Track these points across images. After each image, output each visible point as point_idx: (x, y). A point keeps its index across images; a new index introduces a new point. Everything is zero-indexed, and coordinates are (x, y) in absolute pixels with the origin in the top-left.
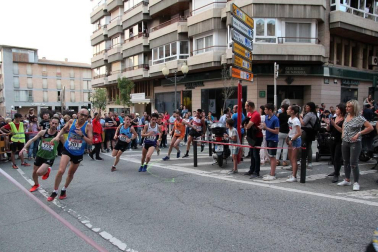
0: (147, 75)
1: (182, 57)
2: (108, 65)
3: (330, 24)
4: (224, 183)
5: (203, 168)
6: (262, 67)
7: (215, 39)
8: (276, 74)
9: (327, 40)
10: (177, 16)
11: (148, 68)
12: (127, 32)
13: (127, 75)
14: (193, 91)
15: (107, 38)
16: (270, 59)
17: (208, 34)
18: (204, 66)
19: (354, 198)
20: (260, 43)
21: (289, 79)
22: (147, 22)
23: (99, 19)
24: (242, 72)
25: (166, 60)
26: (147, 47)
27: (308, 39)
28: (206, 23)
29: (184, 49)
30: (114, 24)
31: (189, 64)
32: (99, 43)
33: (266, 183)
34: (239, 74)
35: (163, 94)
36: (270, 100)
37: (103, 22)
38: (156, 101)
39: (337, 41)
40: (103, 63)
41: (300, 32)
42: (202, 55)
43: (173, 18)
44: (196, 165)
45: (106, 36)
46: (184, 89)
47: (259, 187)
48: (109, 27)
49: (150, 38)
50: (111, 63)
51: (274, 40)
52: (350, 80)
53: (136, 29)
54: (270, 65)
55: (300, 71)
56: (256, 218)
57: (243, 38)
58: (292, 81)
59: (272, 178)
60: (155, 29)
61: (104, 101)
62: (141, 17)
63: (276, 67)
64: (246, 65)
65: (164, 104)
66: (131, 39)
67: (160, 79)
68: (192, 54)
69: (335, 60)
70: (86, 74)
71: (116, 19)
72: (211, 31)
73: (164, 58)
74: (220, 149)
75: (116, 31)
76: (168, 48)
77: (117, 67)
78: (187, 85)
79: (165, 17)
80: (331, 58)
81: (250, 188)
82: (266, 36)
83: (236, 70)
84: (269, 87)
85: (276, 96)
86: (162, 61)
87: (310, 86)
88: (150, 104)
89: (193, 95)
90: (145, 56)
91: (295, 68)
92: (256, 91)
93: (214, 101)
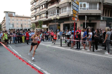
0: (47, 19)
1: (57, 14)
2: (36, 17)
3: (103, 3)
4: (70, 51)
5: (63, 47)
6: (81, 17)
7: (67, 9)
8: (86, 19)
9: (102, 9)
10: (56, 2)
11: (47, 17)
12: (41, 7)
13: (41, 19)
14: (61, 24)
15: (35, 9)
16: (84, 14)
17: (65, 7)
18: (64, 17)
19: (109, 56)
20: (81, 10)
21: (90, 21)
22: (47, 4)
23: (33, 3)
25: (53, 15)
26: (47, 11)
27: (96, 8)
28: (65, 4)
29: (58, 12)
30: (37, 4)
31: (60, 16)
32: (33, 10)
34: (74, 19)
35: (52, 25)
36: (84, 27)
37: (34, 4)
38: (50, 27)
39: (105, 9)
40: (34, 16)
41: (94, 6)
42: (64, 13)
43: (55, 3)
44: (61, 46)
45: (35, 8)
46: (58, 24)
47: (80, 53)
48: (36, 6)
49: (48, 9)
50: (36, 16)
51: (85, 9)
52: (109, 21)
53: (44, 6)
54: (84, 16)
55: (94, 18)
57: (76, 8)
58: (91, 21)
59: (84, 50)
60: (50, 6)
61: (35, 27)
62: (45, 2)
63: (86, 17)
64: (77, 16)
65: (52, 28)
66: (42, 9)
67: (51, 21)
68: (60, 13)
69: (105, 15)
70: (29, 20)
73: (52, 14)
74: (68, 41)
75: (38, 7)
76: (53, 11)
77: (38, 17)
78: (59, 23)
79: (52, 2)
80: (103, 14)
81: (77, 53)
82: (83, 7)
83: (74, 18)
84: (83, 23)
85: (85, 26)
86: (51, 15)
87: (96, 23)
88: (48, 28)
89: (61, 25)
90: (46, 14)
91: (92, 17)
92: (80, 25)
93: (67, 27)
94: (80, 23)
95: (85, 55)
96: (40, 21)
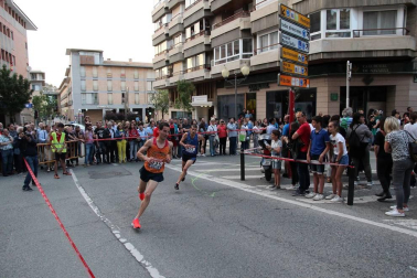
0: (209, 76)
1: (245, 57)
2: (170, 66)
4: (265, 200)
5: (251, 182)
6: (326, 66)
8: (349, 74)
10: (241, 11)
11: (209, 69)
12: (188, 30)
13: (188, 76)
14: (258, 93)
15: (169, 38)
16: (343, 56)
17: (272, 30)
18: (268, 66)
20: (332, 38)
21: (368, 78)
22: (208, 20)
23: (161, 18)
24: (293, 79)
25: (229, 60)
26: (208, 46)
27: (393, 30)
29: (247, 47)
30: (175, 22)
31: (253, 64)
32: (161, 43)
33: (311, 204)
35: (228, 96)
37: (165, 20)
38: (219, 104)
40: (165, 64)
42: (267, 54)
43: (236, 13)
44: (243, 179)
45: (167, 35)
46: (248, 91)
48: (170, 26)
49: (211, 37)
50: (172, 64)
51: (348, 34)
53: (197, 26)
54: (343, 62)
55: (384, 69)
57: (295, 41)
58: (372, 80)
60: (218, 26)
61: (167, 104)
62: (202, 14)
63: (349, 66)
64: (299, 70)
65: (227, 107)
66: (193, 37)
67: (219, 82)
68: (256, 53)
70: (150, 75)
71: (178, 16)
72: (276, 26)
73: (227, 57)
74: (267, 162)
75: (177, 29)
76: (230, 46)
77: (178, 68)
78: (252, 87)
79: (226, 13)
81: (287, 208)
82: (338, 30)
83: (286, 78)
84: (341, 88)
85: (348, 100)
86: (224, 61)
87: (394, 87)
88: (213, 107)
89: (258, 98)
90: (207, 56)
91: (376, 66)
92: (326, 94)
93: (280, 104)
94: (326, 89)
95: (313, 217)
96: (184, 81)
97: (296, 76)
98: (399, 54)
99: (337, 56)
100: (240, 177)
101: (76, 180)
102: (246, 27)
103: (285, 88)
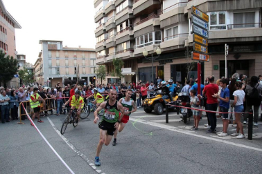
0: (132, 55)
1: (156, 43)
2: (107, 50)
4: (188, 137)
5: (172, 124)
6: (215, 48)
7: (180, 29)
8: (227, 53)
10: (152, 14)
11: (133, 51)
12: (119, 27)
13: (119, 56)
14: (165, 66)
15: (105, 32)
16: (222, 41)
17: (174, 26)
18: (172, 49)
20: (214, 30)
21: (237, 55)
22: (132, 20)
23: (100, 20)
24: (200, 55)
25: (146, 45)
26: (132, 36)
27: (253, 24)
28: (173, 18)
29: (158, 37)
30: (110, 22)
31: (162, 47)
32: (100, 35)
33: (220, 139)
34: (198, 57)
35: (143, 68)
37: (103, 21)
38: (139, 73)
40: (103, 48)
41: (246, 19)
42: (171, 41)
43: (150, 16)
44: (167, 122)
45: (105, 30)
46: (158, 65)
47: (215, 142)
48: (106, 25)
49: (134, 31)
50: (108, 49)
51: (224, 28)
53: (124, 24)
54: (222, 45)
55: (247, 49)
56: (212, 169)
57: (201, 30)
59: (224, 134)
60: (138, 24)
61: (104, 73)
62: (128, 17)
63: (227, 47)
64: (203, 49)
65: (144, 75)
66: (121, 31)
67: (140, 59)
68: (163, 40)
70: (92, 56)
71: (111, 19)
72: (177, 23)
73: (144, 44)
74: (184, 111)
75: (111, 26)
76: (146, 36)
77: (112, 51)
78: (161, 62)
79: (144, 15)
81: (207, 143)
82: (218, 24)
83: (196, 54)
84: (220, 61)
85: (226, 69)
86: (142, 46)
87: (254, 60)
88: (135, 75)
89: (165, 69)
90: (131, 43)
91: (242, 47)
92: (211, 66)
93: (180, 73)
95: (228, 148)
96: (117, 59)
97: (202, 53)
98: (258, 39)
99: (218, 41)
100: (165, 121)
101: (53, 125)
102: (157, 24)
103: (196, 61)
